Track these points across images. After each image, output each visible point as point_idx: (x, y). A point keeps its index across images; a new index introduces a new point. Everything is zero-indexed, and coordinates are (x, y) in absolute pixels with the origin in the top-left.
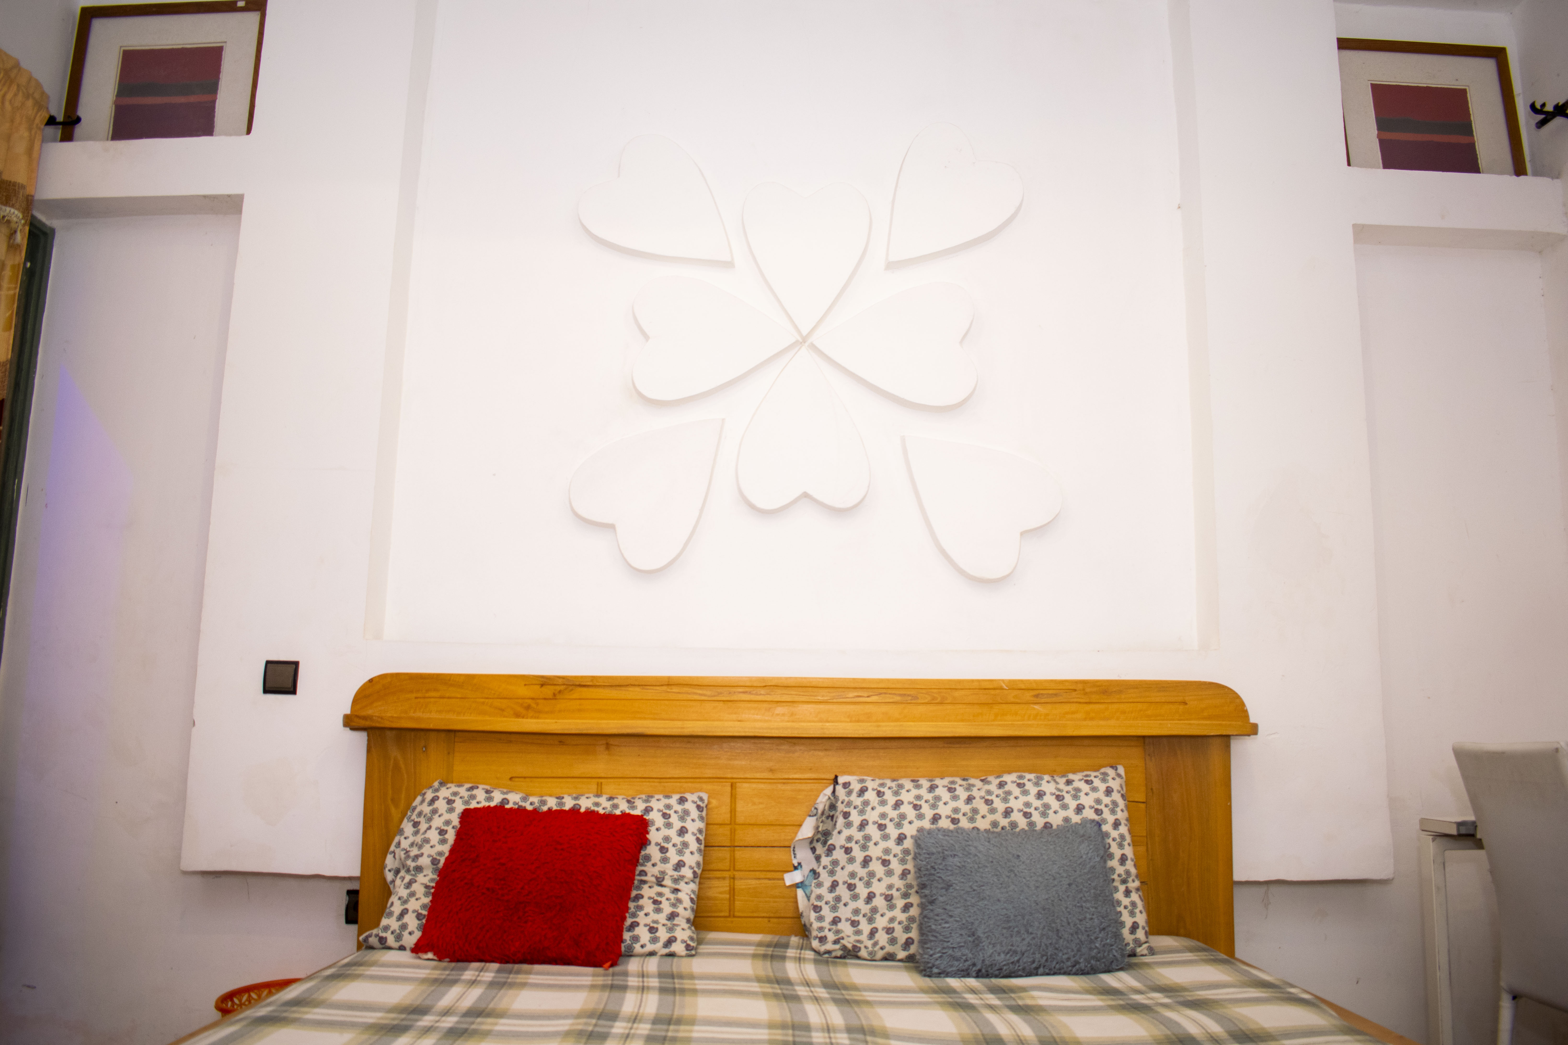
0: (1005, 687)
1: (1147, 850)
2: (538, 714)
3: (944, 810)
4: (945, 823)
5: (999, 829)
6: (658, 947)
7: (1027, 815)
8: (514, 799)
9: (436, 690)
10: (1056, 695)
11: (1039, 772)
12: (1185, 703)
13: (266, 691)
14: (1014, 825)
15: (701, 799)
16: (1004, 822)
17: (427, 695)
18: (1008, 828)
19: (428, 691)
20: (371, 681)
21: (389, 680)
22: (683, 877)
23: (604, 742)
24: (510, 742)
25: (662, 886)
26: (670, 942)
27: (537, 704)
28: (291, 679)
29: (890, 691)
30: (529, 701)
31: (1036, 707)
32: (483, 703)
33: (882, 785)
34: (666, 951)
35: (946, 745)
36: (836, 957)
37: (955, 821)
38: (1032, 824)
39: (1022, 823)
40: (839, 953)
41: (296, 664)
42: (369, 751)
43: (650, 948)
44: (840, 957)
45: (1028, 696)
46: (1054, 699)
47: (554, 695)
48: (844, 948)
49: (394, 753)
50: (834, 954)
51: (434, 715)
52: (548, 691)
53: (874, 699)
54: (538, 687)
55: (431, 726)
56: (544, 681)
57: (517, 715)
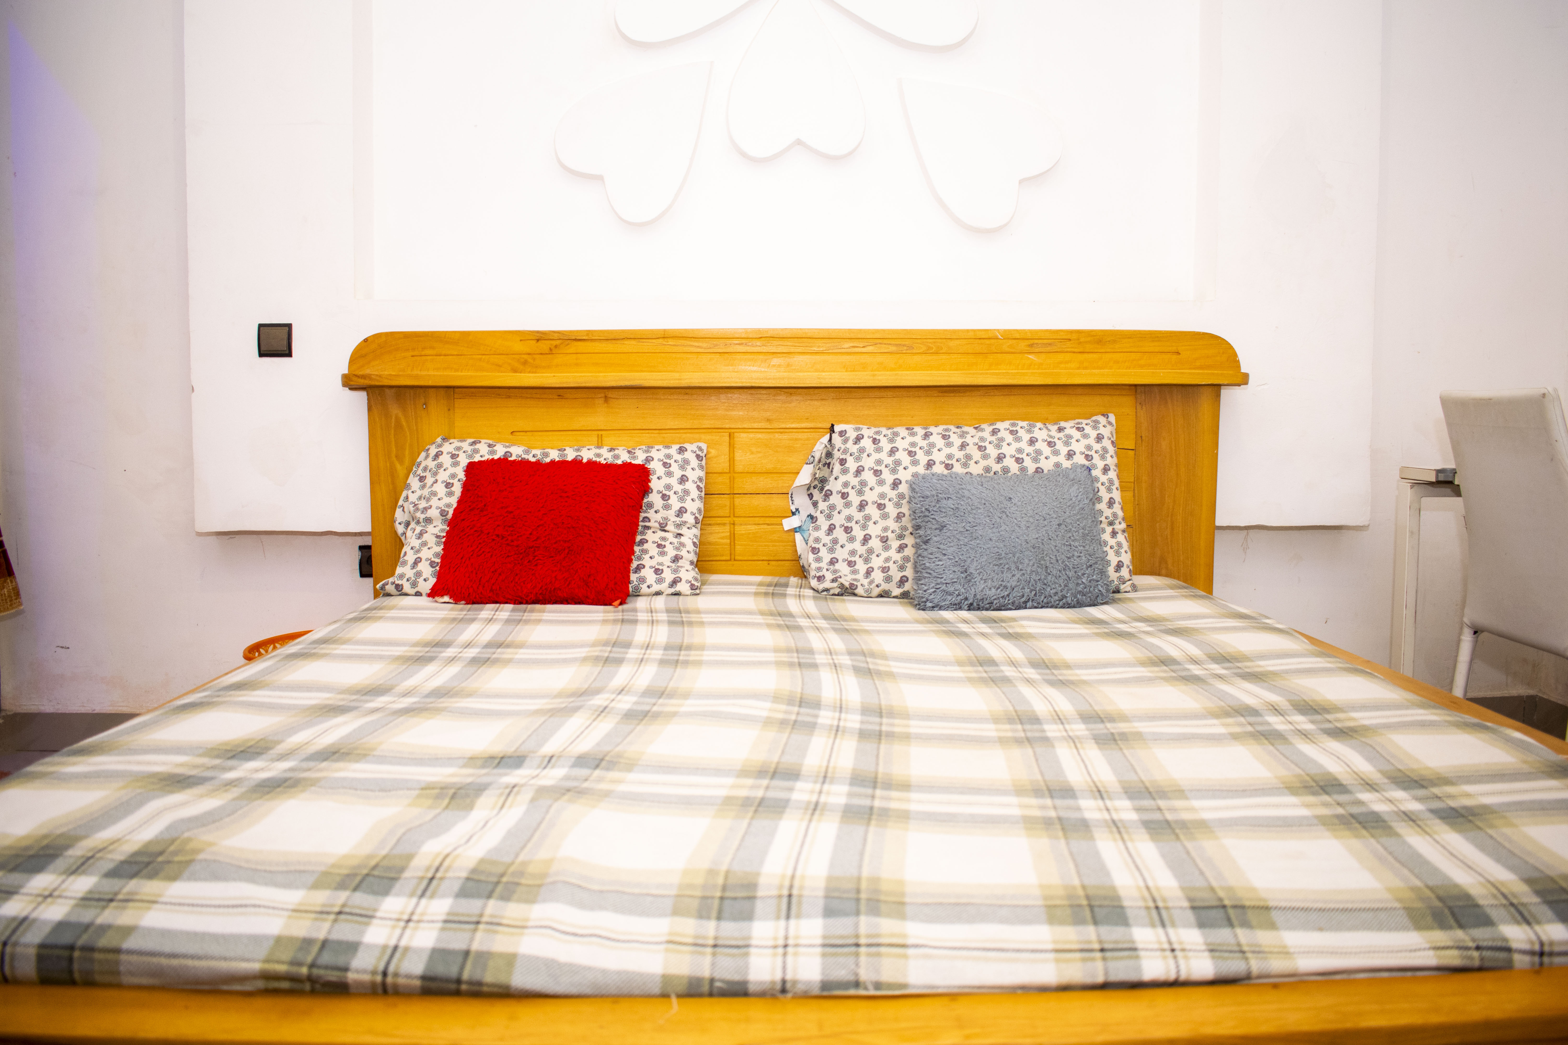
0: (1000, 337)
1: (1134, 496)
2: (536, 368)
3: (938, 457)
4: (939, 469)
5: (992, 473)
6: (664, 587)
7: (1019, 461)
8: (517, 452)
9: (433, 348)
10: (1050, 344)
11: (1032, 419)
12: (1178, 353)
13: (261, 355)
14: (1006, 470)
15: (700, 449)
16: (997, 467)
17: (423, 353)
18: (1000, 473)
19: (424, 349)
20: (366, 340)
21: (384, 339)
22: (686, 522)
23: (603, 395)
24: (509, 397)
25: (665, 531)
26: (674, 582)
27: (534, 359)
28: (285, 342)
29: (885, 341)
30: (526, 357)
31: (1030, 356)
32: (480, 360)
33: (878, 433)
34: (672, 590)
35: (940, 394)
36: (834, 595)
37: (948, 467)
38: (1023, 470)
39: (1014, 468)
40: (837, 591)
41: (289, 326)
42: (370, 409)
43: (656, 588)
44: (838, 595)
45: (1022, 345)
46: (1048, 349)
47: (551, 349)
48: (842, 586)
49: (395, 410)
50: (832, 592)
51: (431, 373)
52: (544, 346)
53: (870, 349)
54: (534, 342)
55: (430, 383)
56: (540, 337)
57: (515, 371)
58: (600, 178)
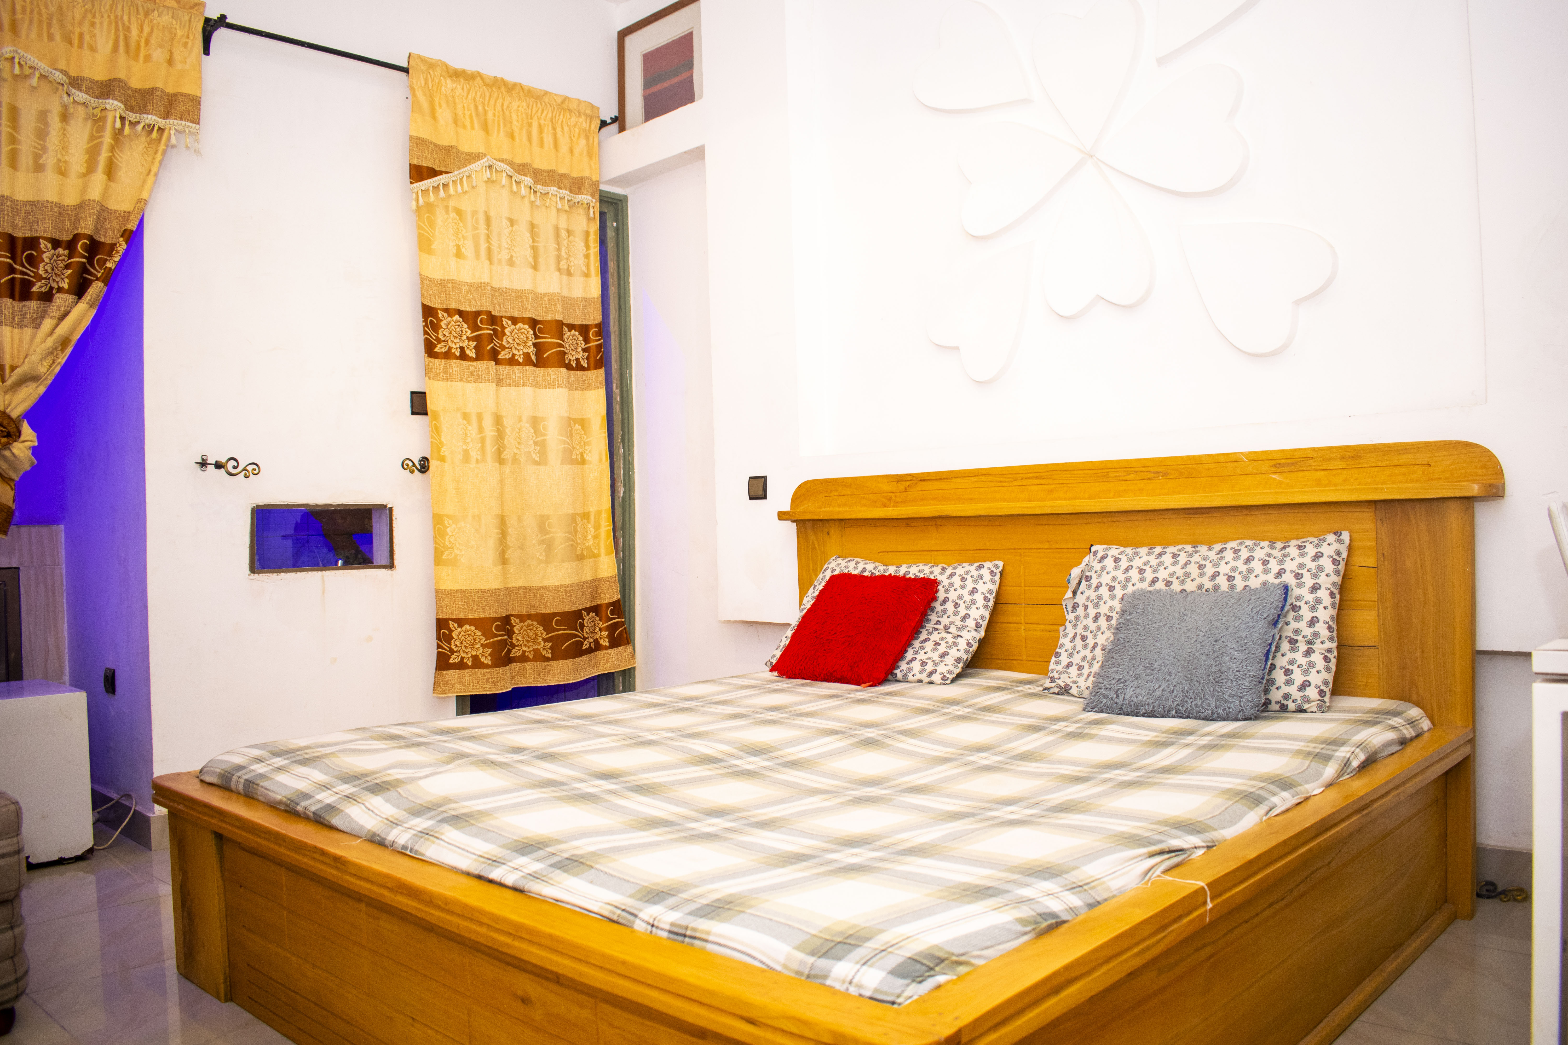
0: (1245, 459)
1: (1378, 615)
2: (897, 504)
3: (1163, 574)
4: (1161, 585)
5: (1204, 590)
6: (923, 677)
7: (1230, 578)
8: (891, 570)
9: (836, 490)
10: (1292, 464)
11: (1258, 538)
12: (1429, 465)
13: (751, 498)
14: (1216, 588)
15: (996, 566)
16: (1208, 585)
17: (832, 494)
18: (1211, 590)
19: (831, 491)
20: (799, 486)
21: (809, 485)
22: (966, 626)
23: (934, 523)
24: (877, 526)
25: (948, 632)
26: (931, 673)
27: (896, 496)
28: (762, 489)
29: (1144, 469)
30: (890, 494)
31: (1274, 476)
32: (864, 498)
33: (1122, 553)
34: (928, 680)
35: (1186, 516)
36: (1054, 693)
37: (1168, 583)
38: (1232, 587)
39: (1224, 584)
40: (1056, 690)
41: (765, 478)
42: (798, 536)
43: (918, 677)
44: (1058, 694)
45: (1265, 467)
46: (1292, 468)
47: (906, 488)
48: (1059, 686)
49: (812, 537)
50: (1052, 691)
51: (836, 509)
52: (902, 486)
53: (1132, 476)
54: (895, 483)
55: (821, 517)
56: (899, 479)
57: (885, 506)
58: (957, 348)
